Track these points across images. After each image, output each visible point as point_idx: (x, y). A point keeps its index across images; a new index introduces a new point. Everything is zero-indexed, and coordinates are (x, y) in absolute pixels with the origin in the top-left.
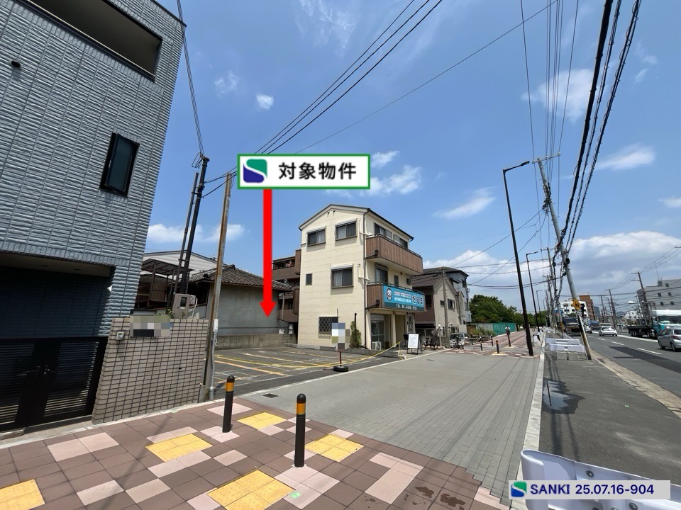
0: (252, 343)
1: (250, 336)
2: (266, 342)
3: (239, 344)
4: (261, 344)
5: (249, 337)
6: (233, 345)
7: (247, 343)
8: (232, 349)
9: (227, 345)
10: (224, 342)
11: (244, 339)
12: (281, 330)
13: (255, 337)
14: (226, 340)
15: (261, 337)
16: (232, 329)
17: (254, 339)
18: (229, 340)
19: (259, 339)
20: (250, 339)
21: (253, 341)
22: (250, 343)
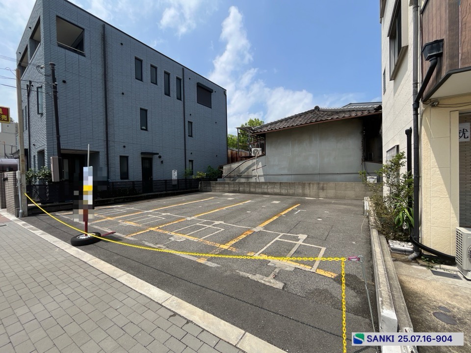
1: (304, 184)
4: (322, 194)
7: (301, 191)
11: (296, 187)
12: (370, 177)
13: (311, 185)
14: (276, 186)
15: (321, 185)
16: (293, 176)
17: (310, 187)
18: (279, 186)
19: (318, 187)
20: (304, 187)
21: (309, 189)
22: (305, 192)
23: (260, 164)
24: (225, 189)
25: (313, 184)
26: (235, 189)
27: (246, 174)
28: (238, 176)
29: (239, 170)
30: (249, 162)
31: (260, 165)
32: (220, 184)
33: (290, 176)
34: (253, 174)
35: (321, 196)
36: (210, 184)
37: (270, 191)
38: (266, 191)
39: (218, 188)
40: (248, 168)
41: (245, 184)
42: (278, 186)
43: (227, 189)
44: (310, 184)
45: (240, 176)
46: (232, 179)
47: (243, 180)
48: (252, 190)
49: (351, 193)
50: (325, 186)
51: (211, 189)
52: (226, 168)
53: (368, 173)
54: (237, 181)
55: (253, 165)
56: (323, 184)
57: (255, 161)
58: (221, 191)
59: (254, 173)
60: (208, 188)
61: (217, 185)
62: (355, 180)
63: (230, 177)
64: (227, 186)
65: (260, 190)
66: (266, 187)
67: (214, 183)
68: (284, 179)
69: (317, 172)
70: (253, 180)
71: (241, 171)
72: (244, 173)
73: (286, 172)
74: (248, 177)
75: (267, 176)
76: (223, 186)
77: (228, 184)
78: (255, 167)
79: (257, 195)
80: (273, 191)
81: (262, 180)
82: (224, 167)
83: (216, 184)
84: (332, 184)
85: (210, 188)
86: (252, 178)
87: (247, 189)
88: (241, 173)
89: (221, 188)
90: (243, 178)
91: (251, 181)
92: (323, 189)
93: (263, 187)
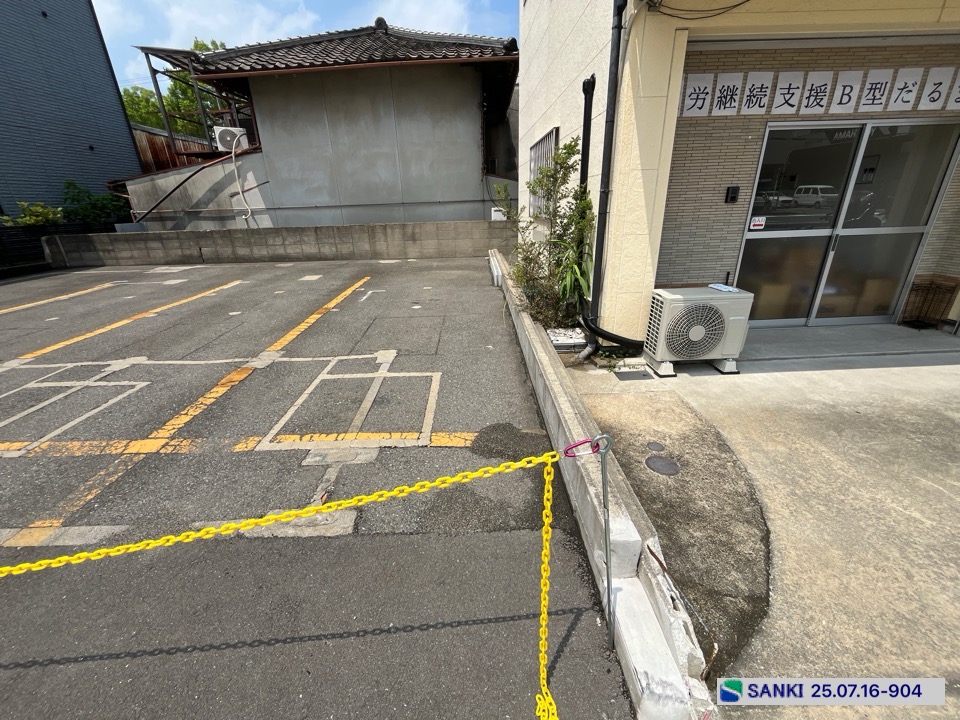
0: (381, 246)
1: (374, 228)
2: (430, 245)
3: (345, 249)
4: (413, 250)
5: (371, 231)
6: (327, 250)
7: (367, 247)
8: (325, 259)
9: (310, 248)
10: (301, 242)
11: (356, 236)
12: (496, 208)
13: (389, 231)
14: (306, 239)
15: (409, 230)
16: (344, 211)
17: (386, 235)
18: (312, 238)
19: (404, 235)
20: (374, 237)
21: (386, 241)
22: (378, 248)
23: (250, 176)
24: (153, 254)
25: (392, 227)
26: (188, 252)
27: (212, 207)
28: (188, 213)
29: (186, 196)
30: (215, 173)
31: (251, 180)
32: (127, 239)
33: (338, 211)
34: (236, 208)
35: (411, 255)
36: (90, 242)
37: (291, 251)
38: (281, 251)
39: (125, 254)
40: (217, 189)
41: (216, 236)
42: (310, 238)
43: (160, 254)
44: (385, 227)
45: (194, 214)
46: (170, 224)
47: (207, 226)
48: (242, 251)
49: (465, 244)
50: (417, 230)
51: (100, 259)
52: (137, 191)
53: (492, 201)
54: (188, 229)
55: (229, 179)
56: (414, 227)
57: (231, 167)
58: (138, 261)
59: (237, 204)
60: (88, 256)
61: (120, 246)
62: (473, 217)
63: (161, 218)
64: (155, 245)
65: (264, 252)
66: (279, 241)
67: (106, 240)
68: (326, 219)
69: (397, 199)
70: (239, 224)
71: (195, 201)
72: (207, 204)
73: (324, 199)
74: (223, 217)
75: (278, 212)
76: (142, 245)
77: (159, 238)
78: (236, 187)
79: (258, 265)
80: (298, 250)
81: (265, 222)
82: (131, 187)
83: (116, 240)
84: (430, 227)
85: (92, 255)
86: (233, 218)
87: (227, 251)
88: (197, 205)
89: (136, 253)
90: (205, 219)
91: (233, 227)
92: (413, 238)
93: (271, 242)
